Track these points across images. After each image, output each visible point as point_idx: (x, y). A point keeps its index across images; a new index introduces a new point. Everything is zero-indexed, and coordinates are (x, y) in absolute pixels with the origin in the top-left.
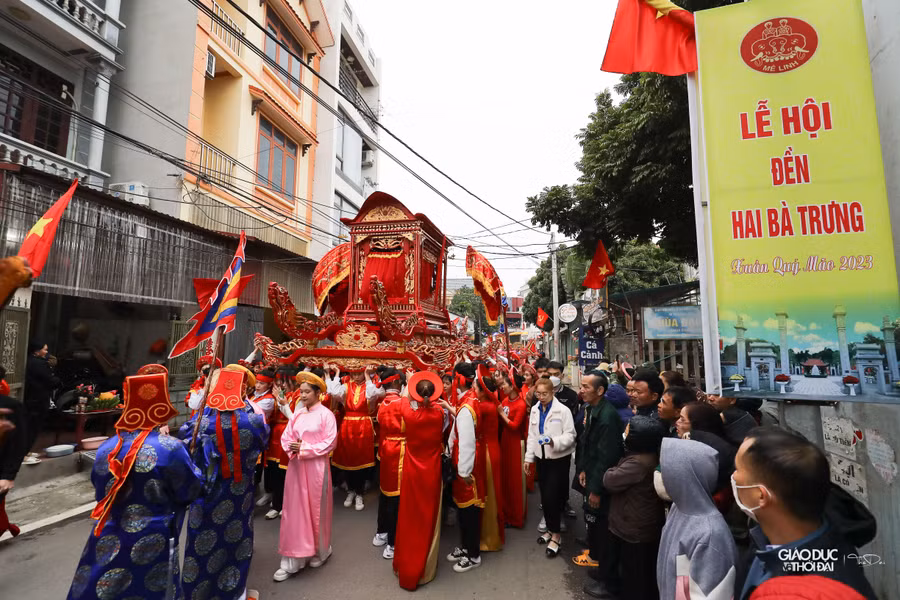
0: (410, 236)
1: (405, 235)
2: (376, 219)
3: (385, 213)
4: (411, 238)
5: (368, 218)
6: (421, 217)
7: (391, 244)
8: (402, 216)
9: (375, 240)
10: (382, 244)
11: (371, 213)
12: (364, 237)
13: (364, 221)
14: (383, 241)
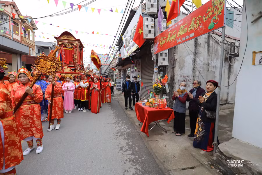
0: (75, 44)
1: (74, 44)
2: (65, 38)
3: (68, 37)
4: (76, 45)
5: (62, 38)
6: (79, 40)
7: (70, 46)
8: (73, 39)
9: (65, 44)
10: (67, 46)
11: (64, 36)
12: (61, 43)
13: (61, 38)
14: (67, 45)
